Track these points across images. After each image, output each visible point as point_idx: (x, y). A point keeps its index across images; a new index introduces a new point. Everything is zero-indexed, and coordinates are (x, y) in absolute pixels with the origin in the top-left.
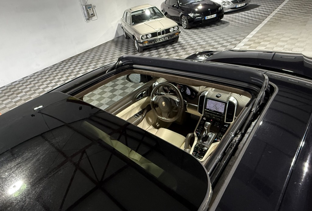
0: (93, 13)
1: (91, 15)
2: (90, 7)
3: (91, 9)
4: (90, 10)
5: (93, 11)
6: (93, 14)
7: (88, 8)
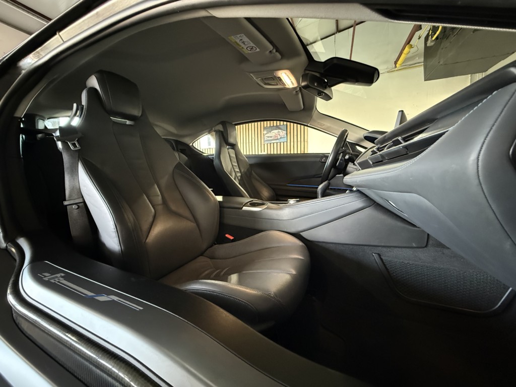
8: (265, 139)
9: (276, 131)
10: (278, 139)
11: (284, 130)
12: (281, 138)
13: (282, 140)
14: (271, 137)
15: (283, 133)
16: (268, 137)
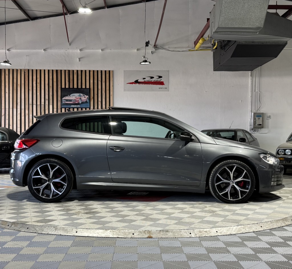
0: (261, 123)
1: (258, 125)
2: (261, 116)
3: (261, 118)
4: (259, 119)
5: (263, 121)
6: (261, 125)
7: (257, 116)
8: (63, 102)
9: (77, 95)
10: (78, 104)
11: (86, 95)
12: (82, 103)
13: (84, 105)
14: (71, 100)
15: (85, 98)
16: (67, 100)
